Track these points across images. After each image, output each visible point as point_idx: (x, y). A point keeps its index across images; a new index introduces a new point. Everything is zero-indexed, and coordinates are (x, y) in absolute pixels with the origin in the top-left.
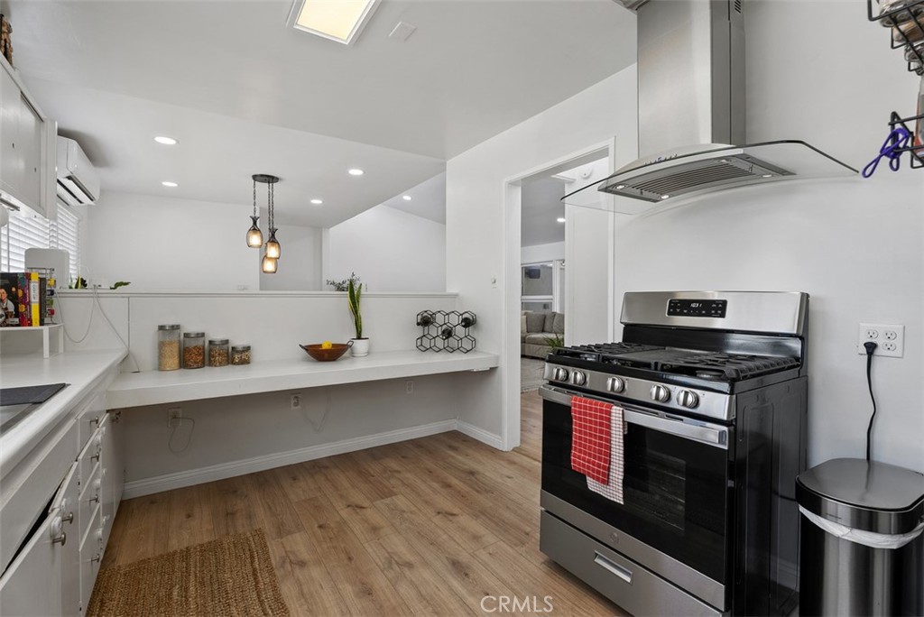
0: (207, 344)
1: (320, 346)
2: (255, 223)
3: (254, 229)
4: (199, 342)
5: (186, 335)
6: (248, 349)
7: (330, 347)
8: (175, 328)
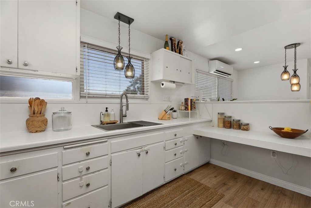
0: (232, 120)
1: (283, 129)
2: (286, 68)
3: (286, 72)
4: (229, 120)
5: (225, 117)
6: (248, 124)
7: (289, 131)
8: (223, 114)
